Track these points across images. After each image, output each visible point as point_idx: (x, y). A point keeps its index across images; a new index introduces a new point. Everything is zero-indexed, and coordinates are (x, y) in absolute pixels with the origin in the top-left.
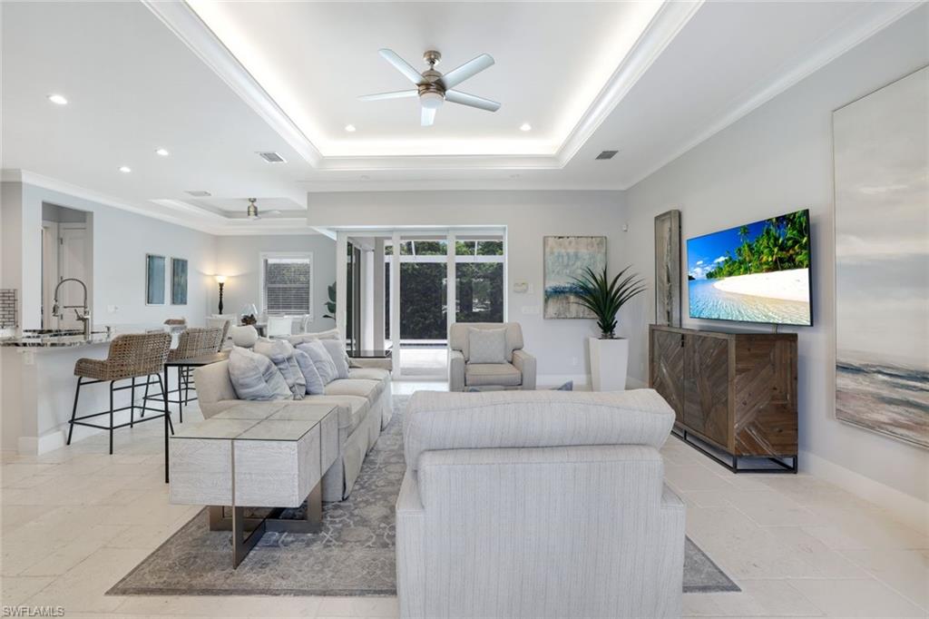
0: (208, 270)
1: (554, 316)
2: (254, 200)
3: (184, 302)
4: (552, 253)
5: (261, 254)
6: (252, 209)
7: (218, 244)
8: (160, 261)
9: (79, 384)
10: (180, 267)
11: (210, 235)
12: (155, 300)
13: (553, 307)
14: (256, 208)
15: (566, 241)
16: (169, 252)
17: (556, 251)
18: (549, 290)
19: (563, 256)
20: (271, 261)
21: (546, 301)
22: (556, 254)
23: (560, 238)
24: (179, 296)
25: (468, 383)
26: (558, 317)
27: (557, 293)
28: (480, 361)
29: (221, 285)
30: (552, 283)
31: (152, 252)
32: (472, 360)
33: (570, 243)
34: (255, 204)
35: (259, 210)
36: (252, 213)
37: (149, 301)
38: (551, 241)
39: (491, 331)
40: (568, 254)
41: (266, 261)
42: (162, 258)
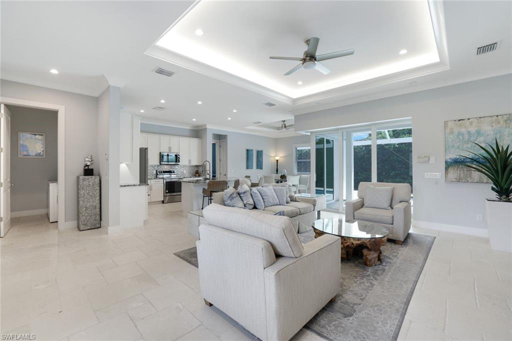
0: (273, 154)
1: (454, 180)
2: (284, 121)
3: (261, 168)
4: (452, 133)
5: (294, 145)
6: (283, 126)
7: (276, 143)
8: (251, 152)
9: (204, 196)
10: (260, 154)
11: (273, 138)
12: (250, 167)
13: (453, 173)
14: (285, 125)
15: (467, 123)
16: (255, 148)
17: (456, 131)
18: (449, 160)
19: (463, 135)
20: (298, 149)
21: (446, 169)
22: (456, 133)
23: (460, 120)
24: (260, 166)
25: (355, 217)
26: (459, 180)
27: (457, 163)
28: (371, 206)
29: (277, 161)
30: (452, 155)
31: (248, 148)
32: (366, 204)
33: (471, 123)
34: (285, 123)
35: (287, 125)
36: (283, 127)
37: (247, 168)
38: (450, 124)
39: (381, 188)
40: (469, 133)
41: (296, 148)
42: (252, 150)
